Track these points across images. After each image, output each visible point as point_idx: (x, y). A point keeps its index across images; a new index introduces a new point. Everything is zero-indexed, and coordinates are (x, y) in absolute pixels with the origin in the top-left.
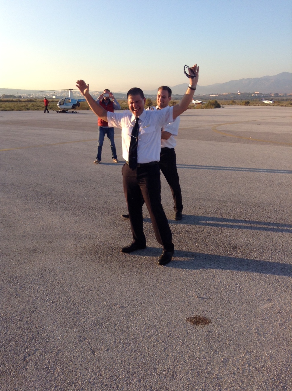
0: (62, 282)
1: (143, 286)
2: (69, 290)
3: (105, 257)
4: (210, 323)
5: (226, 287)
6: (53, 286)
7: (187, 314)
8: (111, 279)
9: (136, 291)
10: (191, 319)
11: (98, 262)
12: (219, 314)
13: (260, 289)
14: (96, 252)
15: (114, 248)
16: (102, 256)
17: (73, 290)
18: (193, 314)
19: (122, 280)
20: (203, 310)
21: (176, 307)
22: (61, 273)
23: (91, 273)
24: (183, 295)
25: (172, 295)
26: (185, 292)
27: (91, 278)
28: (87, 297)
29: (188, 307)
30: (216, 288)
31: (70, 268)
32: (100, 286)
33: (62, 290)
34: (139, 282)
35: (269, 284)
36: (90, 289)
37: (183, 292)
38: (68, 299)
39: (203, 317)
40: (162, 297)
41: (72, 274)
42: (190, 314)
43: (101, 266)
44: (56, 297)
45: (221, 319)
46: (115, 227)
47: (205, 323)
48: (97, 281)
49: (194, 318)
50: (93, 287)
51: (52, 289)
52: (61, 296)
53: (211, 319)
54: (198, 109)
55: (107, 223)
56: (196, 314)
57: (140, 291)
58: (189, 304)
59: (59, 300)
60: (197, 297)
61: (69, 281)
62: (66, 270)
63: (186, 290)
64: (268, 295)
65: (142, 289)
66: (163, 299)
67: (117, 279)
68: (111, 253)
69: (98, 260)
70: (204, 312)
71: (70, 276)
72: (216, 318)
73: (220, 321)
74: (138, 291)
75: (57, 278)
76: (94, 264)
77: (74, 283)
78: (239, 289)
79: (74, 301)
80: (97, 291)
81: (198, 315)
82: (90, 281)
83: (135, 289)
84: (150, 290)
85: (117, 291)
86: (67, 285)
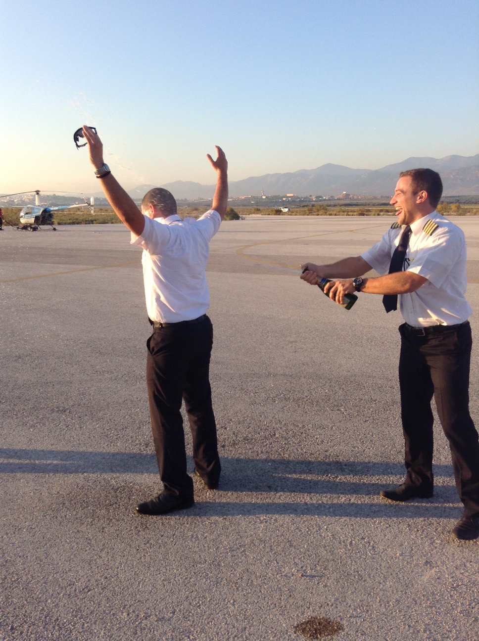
0: (24, 578)
1: (194, 566)
2: (43, 596)
3: (103, 511)
4: (340, 629)
5: (346, 546)
6: (6, 589)
7: (292, 616)
8: (126, 558)
9: (181, 578)
10: (304, 626)
11: (91, 522)
12: (350, 606)
13: (405, 542)
14: (84, 501)
15: (118, 488)
16: (97, 508)
17: (51, 592)
18: (303, 614)
19: (148, 559)
20: (319, 603)
21: (268, 603)
22: (20, 557)
23: (81, 549)
24: (273, 575)
25: (253, 577)
26: (275, 567)
27: (83, 561)
28: (85, 606)
29: (291, 601)
30: (330, 552)
31: (37, 542)
32: (106, 578)
33: (28, 595)
34: (183, 558)
35: (418, 531)
36: (87, 587)
37: (271, 569)
38: (45, 618)
39: (323, 617)
40: (236, 586)
41: (43, 558)
42: (298, 615)
43: (99, 531)
44: (17, 616)
45: (358, 618)
46: (111, 443)
47: (331, 631)
48: (98, 567)
49: (308, 622)
50: (93, 580)
51: (6, 596)
52: (28, 612)
53: (339, 620)
55: (94, 437)
56: (309, 614)
57: (190, 578)
58: (290, 592)
59: (25, 621)
60: (300, 575)
61: (39, 575)
62: (29, 548)
63: (278, 563)
64: (422, 553)
65: (193, 574)
66: (237, 588)
67: (138, 556)
68: (113, 500)
69: (90, 520)
70: (323, 606)
71: (39, 562)
72: (348, 616)
73: (357, 623)
74: (186, 578)
75: (12, 569)
76: (83, 528)
77: (50, 578)
78: (370, 548)
79: (58, 619)
80: (102, 589)
81: (314, 615)
82: (83, 568)
83: (180, 575)
84: (208, 574)
85: (143, 584)
86: (37, 584)
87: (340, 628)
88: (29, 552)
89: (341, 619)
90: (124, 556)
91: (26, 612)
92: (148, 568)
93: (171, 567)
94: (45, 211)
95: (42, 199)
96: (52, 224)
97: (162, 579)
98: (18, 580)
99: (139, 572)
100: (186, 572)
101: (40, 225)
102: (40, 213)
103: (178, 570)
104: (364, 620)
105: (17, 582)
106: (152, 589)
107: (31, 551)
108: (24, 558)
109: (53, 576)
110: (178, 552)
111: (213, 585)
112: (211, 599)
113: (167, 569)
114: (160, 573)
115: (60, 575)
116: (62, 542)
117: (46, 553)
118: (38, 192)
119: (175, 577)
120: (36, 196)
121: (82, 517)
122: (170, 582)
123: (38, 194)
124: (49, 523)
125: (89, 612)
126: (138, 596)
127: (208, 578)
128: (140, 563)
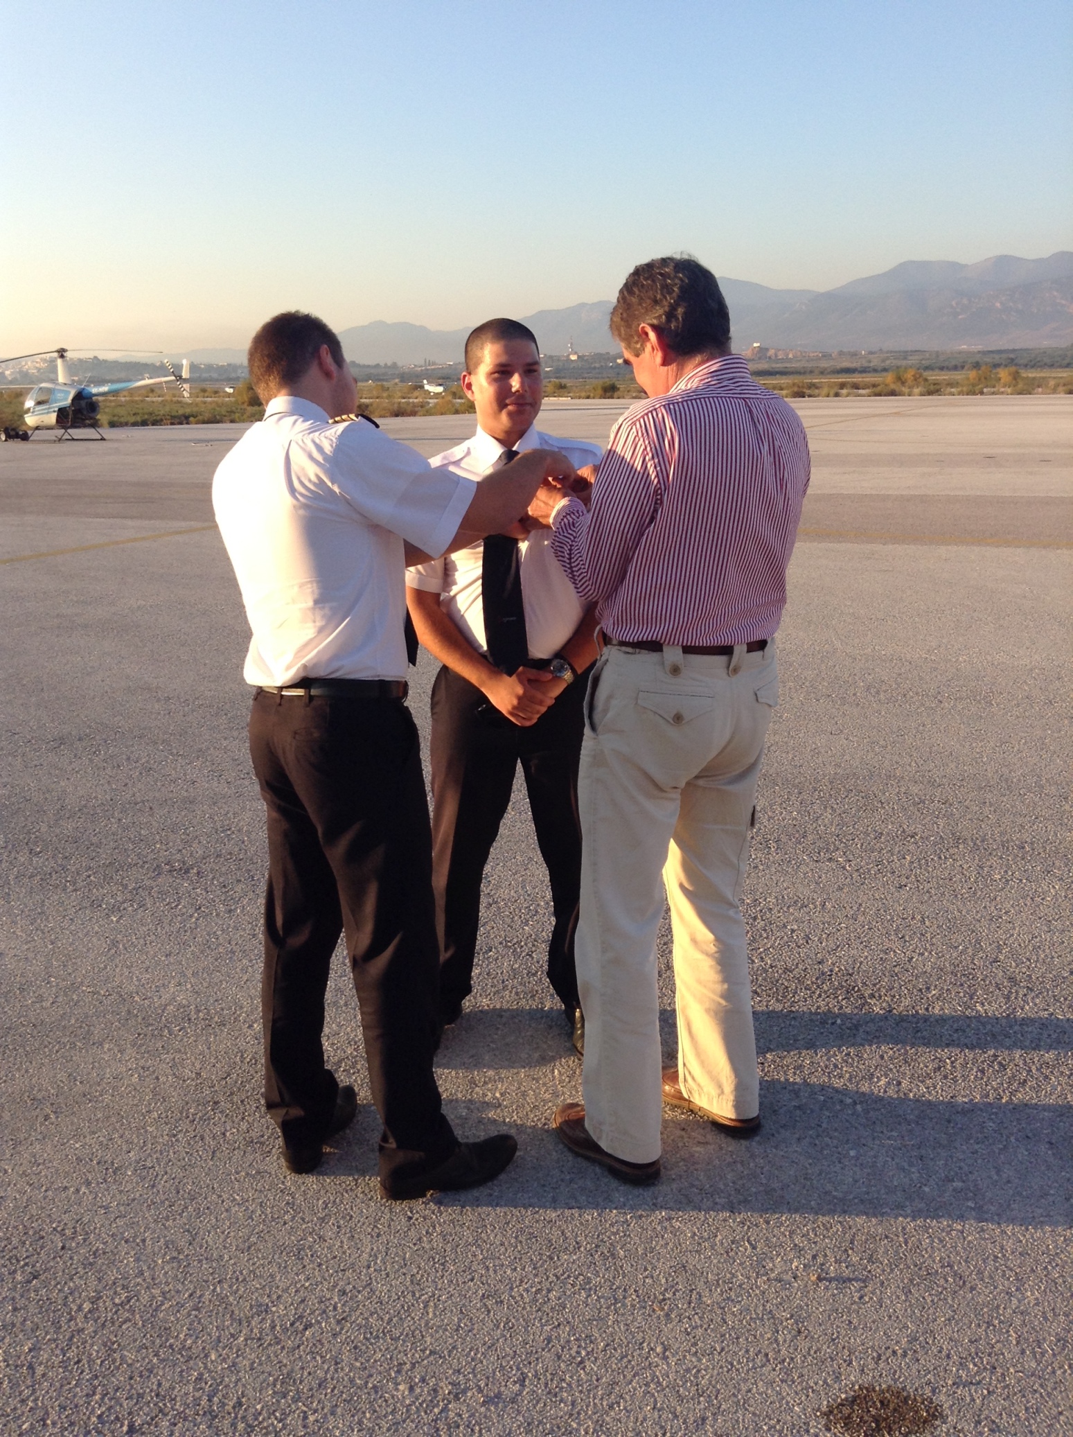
0: (145, 1298)
1: (552, 1259)
2: (194, 1342)
4: (934, 1417)
6: (103, 1325)
7: (812, 1384)
8: (384, 1239)
9: (527, 1290)
10: (846, 1411)
12: (948, 1356)
17: (215, 1334)
18: (837, 1378)
20: (872, 1348)
21: (747, 1351)
22: (126, 1242)
23: (273, 1219)
24: (748, 1278)
25: (701, 1286)
26: (750, 1257)
27: (282, 1249)
28: (302, 1368)
29: (803, 1345)
31: (163, 1202)
32: (344, 1293)
33: (158, 1341)
34: (522, 1238)
36: (301, 1317)
37: (741, 1264)
38: (209, 1400)
39: (889, 1386)
40: (662, 1309)
41: (182, 1243)
42: (825, 1382)
44: (140, 1396)
47: (913, 1421)
48: (320, 1265)
50: (313, 1301)
51: (105, 1345)
52: (166, 1385)
53: (928, 1391)
54: (442, 414)
56: (853, 1378)
57: (549, 1291)
58: (796, 1322)
59: (161, 1411)
60: (814, 1278)
61: (180, 1287)
62: (144, 1218)
63: (754, 1248)
65: (552, 1278)
66: (667, 1315)
67: (412, 1233)
70: (883, 1358)
71: (175, 1254)
72: (950, 1382)
73: (973, 1400)
75: (112, 1275)
77: (207, 1295)
79: (240, 1404)
80: (339, 1322)
81: (867, 1380)
82: (284, 1269)
83: (521, 1281)
84: (589, 1278)
85: (436, 1306)
86: (178, 1311)
87: (935, 1414)
88: (147, 1228)
89: (933, 1391)
90: (379, 1235)
91: (159, 1385)
92: (443, 1264)
93: (497, 1262)
94: (79, 396)
95: (73, 367)
96: (95, 425)
97: (480, 1293)
98: (129, 1301)
99: (422, 1276)
100: (536, 1275)
101: (69, 428)
102: (69, 401)
103: (515, 1269)
104: (989, 1392)
105: (127, 1307)
106: (460, 1320)
107: (152, 1225)
108: (138, 1245)
109: (214, 1290)
110: (508, 1223)
111: (608, 1308)
112: (608, 1345)
113: (487, 1268)
114: (472, 1280)
115: (231, 1287)
116: (223, 1202)
117: (188, 1231)
118: (62, 353)
119: (512, 1289)
120: (59, 361)
121: (262, 1136)
122: (502, 1302)
123: (62, 356)
124: (187, 1153)
125: (315, 1385)
126: (428, 1339)
127: (590, 1289)
128: (421, 1252)
